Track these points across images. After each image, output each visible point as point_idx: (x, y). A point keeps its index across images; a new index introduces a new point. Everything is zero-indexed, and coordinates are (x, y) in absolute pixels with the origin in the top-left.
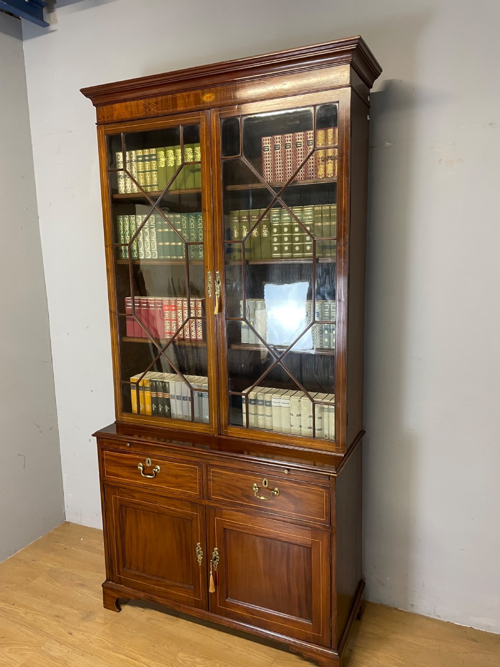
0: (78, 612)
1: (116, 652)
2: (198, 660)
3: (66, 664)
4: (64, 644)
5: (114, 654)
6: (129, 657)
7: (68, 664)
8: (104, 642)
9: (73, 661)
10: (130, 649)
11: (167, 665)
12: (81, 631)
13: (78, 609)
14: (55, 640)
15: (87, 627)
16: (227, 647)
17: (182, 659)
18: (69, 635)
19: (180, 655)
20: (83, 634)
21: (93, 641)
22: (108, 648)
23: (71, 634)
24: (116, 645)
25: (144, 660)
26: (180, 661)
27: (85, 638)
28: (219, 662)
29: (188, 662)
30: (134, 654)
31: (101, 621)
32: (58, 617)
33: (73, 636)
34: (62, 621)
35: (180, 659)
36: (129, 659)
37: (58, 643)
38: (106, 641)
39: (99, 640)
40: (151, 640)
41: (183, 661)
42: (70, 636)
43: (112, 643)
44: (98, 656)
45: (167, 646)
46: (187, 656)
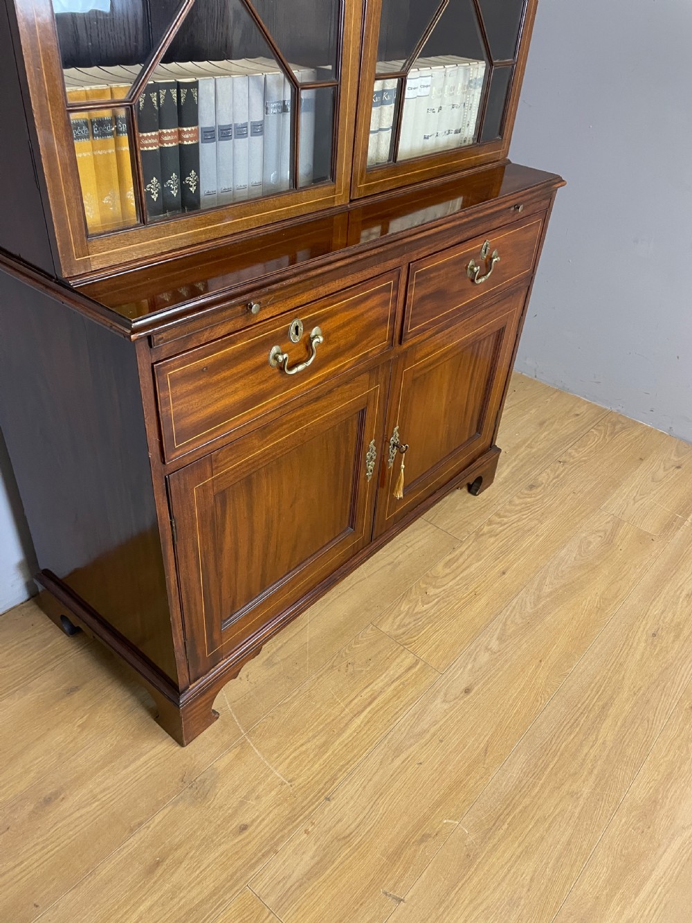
0: (166, 811)
1: (343, 730)
2: (405, 607)
3: (344, 838)
4: (277, 844)
5: (345, 735)
6: (365, 708)
7: (348, 832)
8: (305, 752)
9: (340, 820)
10: (342, 705)
11: (403, 651)
12: (242, 803)
13: (154, 812)
14: (253, 867)
15: (235, 791)
16: (390, 567)
17: (395, 627)
18: (246, 833)
19: (385, 628)
20: (258, 798)
21: (291, 776)
22: (324, 746)
23: (244, 828)
24: (323, 729)
25: (381, 684)
26: (401, 631)
27: (273, 793)
28: (419, 582)
29: (407, 621)
30: (359, 698)
31: (231, 756)
32: (158, 864)
33: (253, 821)
34: (179, 854)
35: (396, 629)
36: (368, 709)
37: (266, 860)
38: (304, 748)
39: (291, 763)
40: (333, 667)
41: (399, 627)
42: (250, 830)
43: (314, 737)
44: (343, 766)
45: (355, 643)
46: (390, 620)
